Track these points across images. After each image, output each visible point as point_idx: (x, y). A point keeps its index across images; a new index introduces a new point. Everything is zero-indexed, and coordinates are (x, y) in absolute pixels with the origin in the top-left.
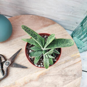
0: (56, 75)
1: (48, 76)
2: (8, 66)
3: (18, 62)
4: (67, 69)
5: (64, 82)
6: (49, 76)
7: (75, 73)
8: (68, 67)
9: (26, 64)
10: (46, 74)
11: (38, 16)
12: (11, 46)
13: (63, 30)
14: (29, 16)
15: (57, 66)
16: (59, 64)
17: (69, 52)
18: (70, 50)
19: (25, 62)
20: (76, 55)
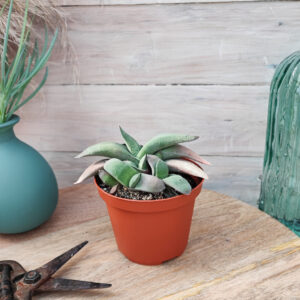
15: (228, 280)
16: (234, 273)
17: (260, 241)
18: (262, 237)
20: (290, 245)
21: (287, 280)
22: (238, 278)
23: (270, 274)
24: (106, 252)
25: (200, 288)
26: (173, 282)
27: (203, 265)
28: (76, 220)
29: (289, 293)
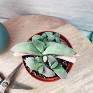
2: (6, 88)
3: (20, 80)
4: (87, 87)
8: (88, 83)
9: (30, 82)
11: (43, 16)
12: (9, 59)
13: (78, 32)
14: (30, 16)
15: (73, 84)
16: (76, 80)
17: (88, 63)
18: (89, 60)
19: (29, 80)
25: (63, 87)
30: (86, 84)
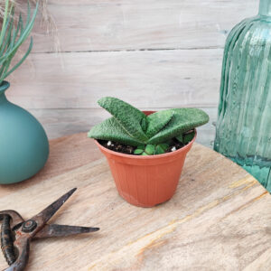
0: (201, 241)
1: (173, 247)
2: (30, 233)
4: (233, 219)
5: (238, 256)
6: (179, 246)
7: (265, 226)
8: (233, 212)
10: (166, 242)
15: (197, 217)
16: (202, 210)
17: (219, 179)
20: (244, 182)
21: (245, 214)
22: (205, 214)
23: (231, 209)
24: (92, 196)
25: (174, 225)
26: (152, 221)
27: (175, 204)
28: (65, 168)
29: (249, 226)
30: (228, 214)
